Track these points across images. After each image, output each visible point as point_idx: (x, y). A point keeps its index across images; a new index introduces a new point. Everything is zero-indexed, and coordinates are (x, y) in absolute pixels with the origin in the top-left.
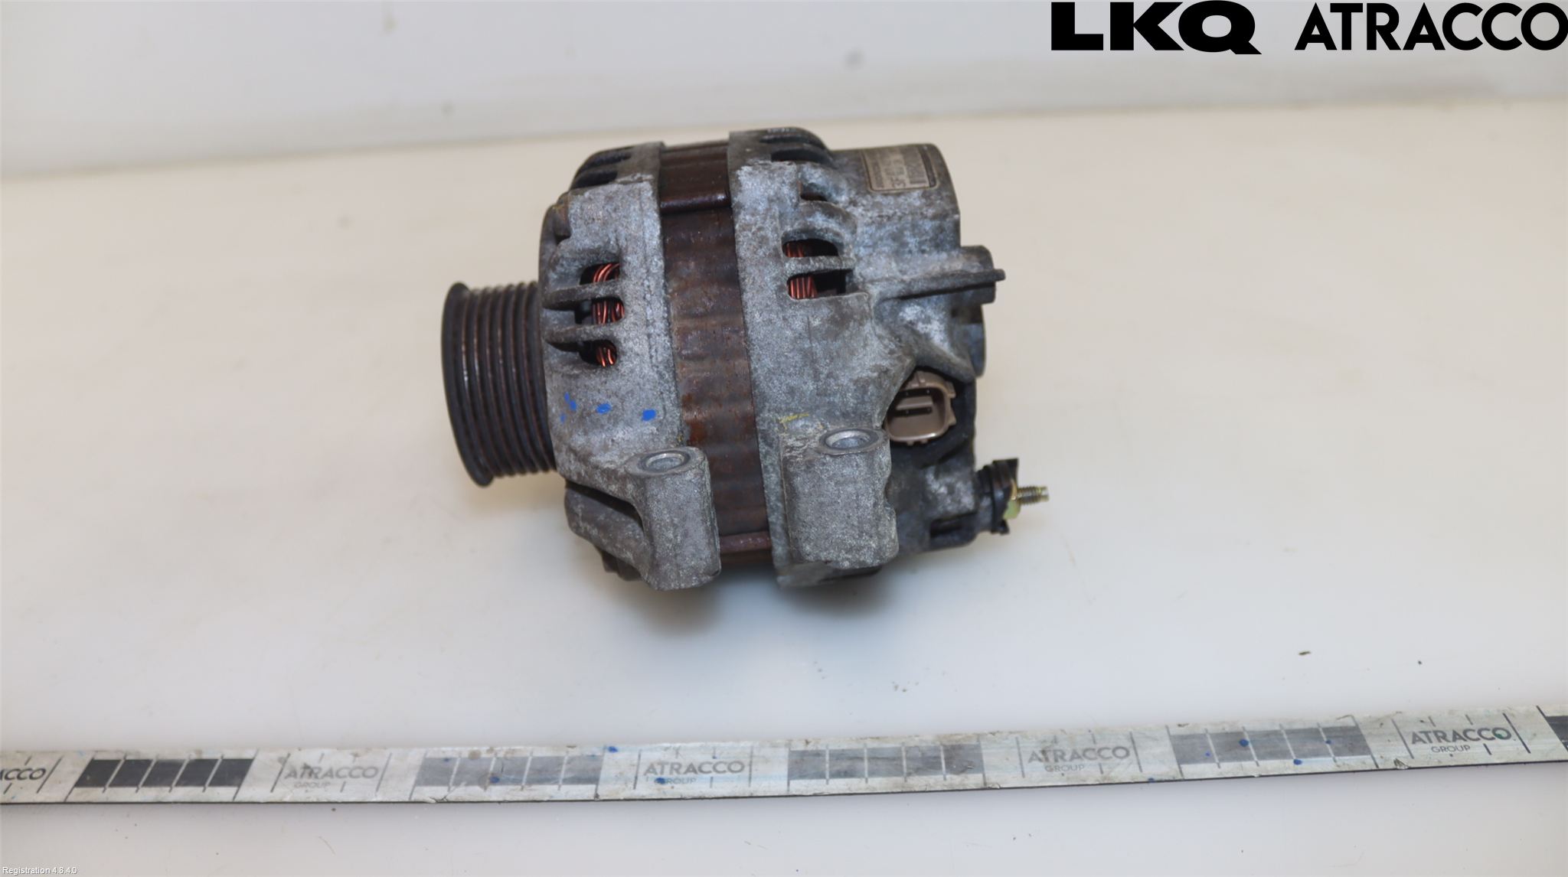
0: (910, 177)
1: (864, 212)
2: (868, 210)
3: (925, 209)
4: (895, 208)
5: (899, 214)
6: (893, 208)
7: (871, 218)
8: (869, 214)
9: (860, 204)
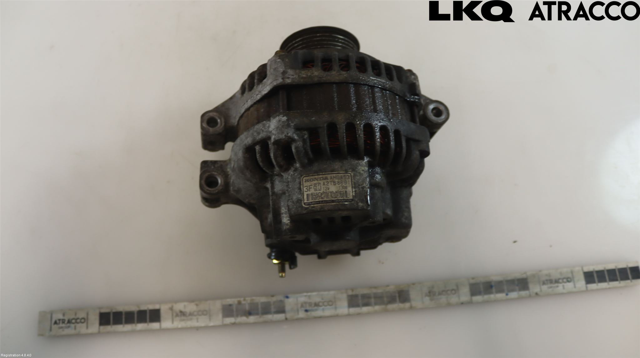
0: (312, 194)
1: (290, 175)
3: (292, 201)
5: (289, 190)
6: (292, 187)
7: (288, 178)
9: (295, 172)
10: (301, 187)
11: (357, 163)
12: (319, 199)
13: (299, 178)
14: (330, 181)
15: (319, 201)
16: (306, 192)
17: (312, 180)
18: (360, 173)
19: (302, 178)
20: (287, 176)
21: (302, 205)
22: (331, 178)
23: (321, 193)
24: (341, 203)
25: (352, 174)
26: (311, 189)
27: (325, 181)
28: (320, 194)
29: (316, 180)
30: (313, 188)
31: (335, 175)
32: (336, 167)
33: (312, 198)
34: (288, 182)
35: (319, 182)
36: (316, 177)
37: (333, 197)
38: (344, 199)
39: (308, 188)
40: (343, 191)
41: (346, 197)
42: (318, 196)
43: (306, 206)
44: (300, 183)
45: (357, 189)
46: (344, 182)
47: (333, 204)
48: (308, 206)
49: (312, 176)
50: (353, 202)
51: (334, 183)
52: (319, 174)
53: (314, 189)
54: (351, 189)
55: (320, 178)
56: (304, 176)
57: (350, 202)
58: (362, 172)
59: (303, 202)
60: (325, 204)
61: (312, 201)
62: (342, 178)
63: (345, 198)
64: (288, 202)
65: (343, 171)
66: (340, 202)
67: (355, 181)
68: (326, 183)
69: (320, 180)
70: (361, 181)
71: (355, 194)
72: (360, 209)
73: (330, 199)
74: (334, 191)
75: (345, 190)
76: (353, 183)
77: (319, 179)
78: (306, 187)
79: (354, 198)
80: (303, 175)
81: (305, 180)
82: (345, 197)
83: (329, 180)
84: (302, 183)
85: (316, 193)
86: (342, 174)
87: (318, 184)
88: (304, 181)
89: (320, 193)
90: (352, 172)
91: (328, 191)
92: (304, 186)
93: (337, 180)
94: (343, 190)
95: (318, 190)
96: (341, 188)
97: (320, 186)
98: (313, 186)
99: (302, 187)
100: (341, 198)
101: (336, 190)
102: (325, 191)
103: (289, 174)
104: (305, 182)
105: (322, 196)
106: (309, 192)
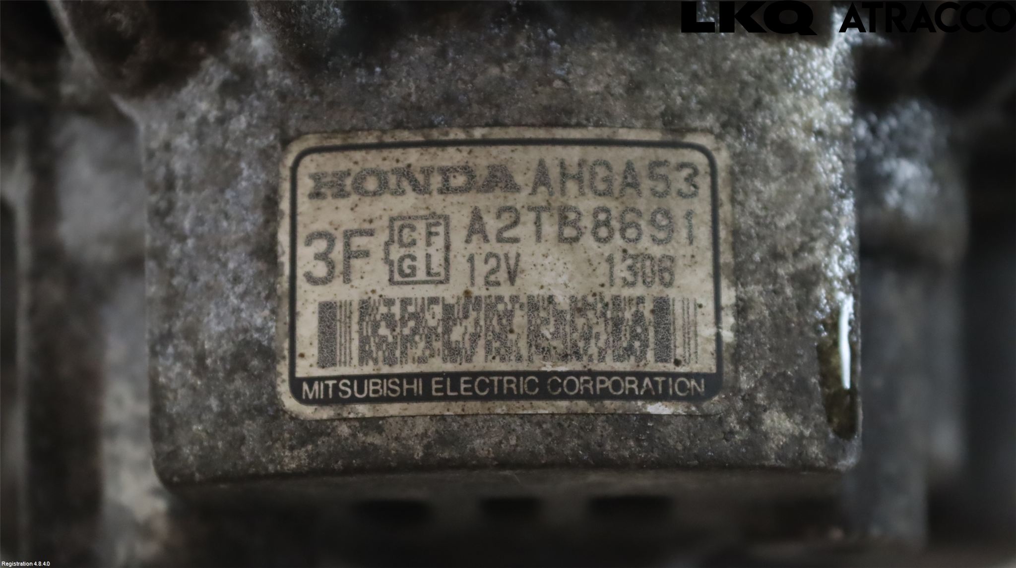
0: (365, 307)
1: (192, 120)
2: (200, 136)
3: (188, 348)
4: (200, 237)
5: (175, 250)
6: (203, 229)
7: (167, 147)
8: (182, 141)
9: (231, 105)
10: (274, 236)
11: (769, 65)
12: (422, 360)
13: (267, 157)
14: (530, 209)
15: (426, 377)
16: (320, 289)
17: (371, 184)
18: (784, 148)
19: (290, 160)
20: (162, 130)
21: (274, 397)
22: (542, 178)
23: (448, 309)
24: (610, 405)
25: (723, 159)
26: (357, 264)
27: (487, 202)
28: (438, 309)
29: (405, 184)
30: (378, 253)
31: (573, 154)
32: (593, 88)
33: (364, 341)
34: (170, 184)
35: (437, 202)
36: (413, 157)
37: (545, 352)
38: (640, 376)
39: (338, 253)
40: (641, 300)
41: (659, 359)
42: (414, 332)
43: (308, 412)
44: (270, 204)
45: (754, 290)
46: (653, 222)
47: (544, 408)
48: (326, 413)
49: (381, 146)
50: (715, 404)
51: (564, 221)
52: (435, 135)
53: (387, 261)
54: (709, 286)
55: (445, 172)
56: (312, 141)
57: (693, 398)
58: (806, 144)
59: (283, 368)
60: (473, 407)
61: (369, 369)
62: (631, 182)
63: (652, 364)
64: (154, 354)
65: (648, 126)
66: (605, 395)
67: (746, 222)
68: (492, 224)
69: (446, 190)
70: (791, 217)
71: (738, 331)
72: (772, 460)
73: (522, 367)
74: (562, 300)
75: (656, 290)
76: (723, 234)
77: (436, 181)
78: (321, 245)
79: (728, 368)
80: (299, 135)
81: (316, 177)
82: (650, 355)
83: (520, 199)
84: (285, 205)
85: (405, 302)
86: (636, 153)
87: (421, 226)
88: (306, 185)
89: (433, 301)
90: (719, 137)
91: (506, 291)
92: (302, 234)
93: (588, 204)
94: (639, 290)
95: (421, 275)
96: (621, 271)
97: (439, 242)
98: (383, 237)
99: (284, 237)
100: (619, 358)
101: (579, 289)
102: (479, 291)
103: (181, 116)
104: (316, 195)
105: (456, 334)
106: (337, 291)
